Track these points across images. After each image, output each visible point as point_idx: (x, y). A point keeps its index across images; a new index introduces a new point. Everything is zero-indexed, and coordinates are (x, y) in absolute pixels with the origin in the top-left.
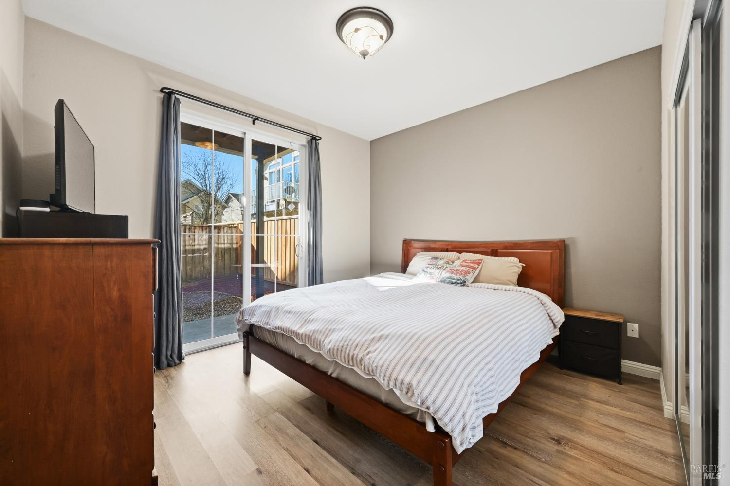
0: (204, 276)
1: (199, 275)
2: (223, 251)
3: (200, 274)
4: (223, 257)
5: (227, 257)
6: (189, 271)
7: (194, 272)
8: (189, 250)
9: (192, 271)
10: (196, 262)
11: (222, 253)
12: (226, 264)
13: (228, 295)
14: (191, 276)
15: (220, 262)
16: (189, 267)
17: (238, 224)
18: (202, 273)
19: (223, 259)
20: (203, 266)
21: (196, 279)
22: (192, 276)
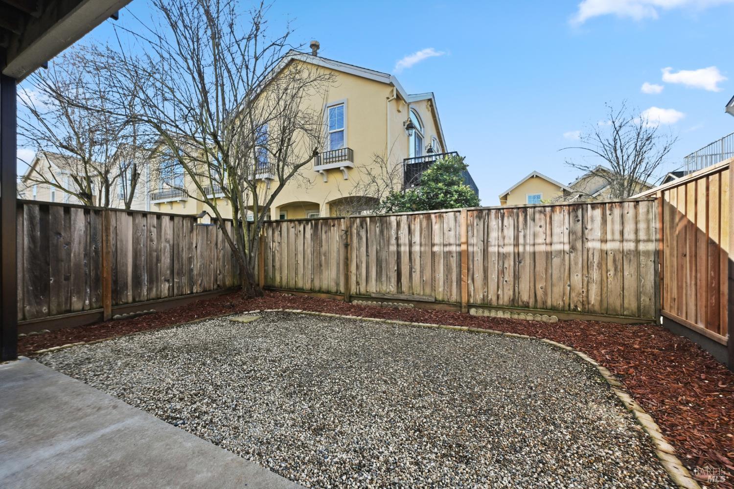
0: (572, 307)
1: (561, 303)
2: (619, 257)
3: (563, 301)
4: (619, 270)
5: (629, 271)
6: (540, 293)
7: (549, 296)
8: (540, 252)
9: (546, 294)
10: (555, 277)
11: (614, 261)
12: (626, 286)
13: (612, 380)
14: (544, 303)
15: (610, 279)
16: (540, 286)
17: (663, 192)
18: (566, 299)
19: (620, 274)
20: (570, 286)
21: (554, 310)
22: (546, 302)
